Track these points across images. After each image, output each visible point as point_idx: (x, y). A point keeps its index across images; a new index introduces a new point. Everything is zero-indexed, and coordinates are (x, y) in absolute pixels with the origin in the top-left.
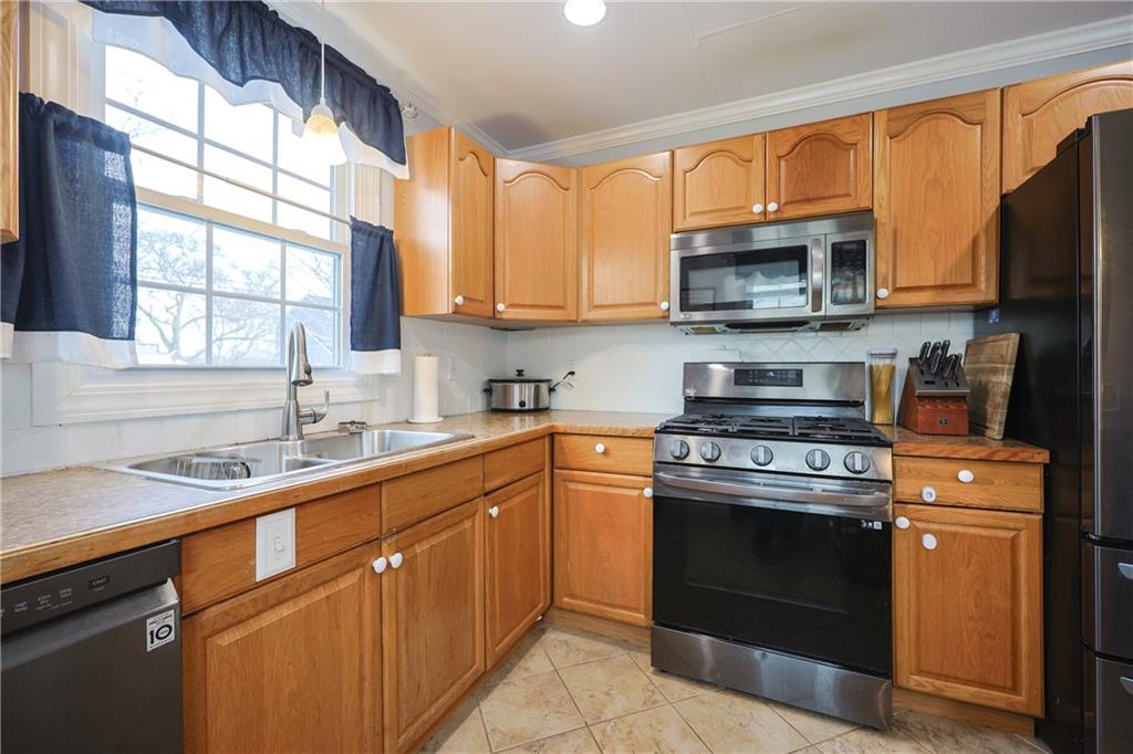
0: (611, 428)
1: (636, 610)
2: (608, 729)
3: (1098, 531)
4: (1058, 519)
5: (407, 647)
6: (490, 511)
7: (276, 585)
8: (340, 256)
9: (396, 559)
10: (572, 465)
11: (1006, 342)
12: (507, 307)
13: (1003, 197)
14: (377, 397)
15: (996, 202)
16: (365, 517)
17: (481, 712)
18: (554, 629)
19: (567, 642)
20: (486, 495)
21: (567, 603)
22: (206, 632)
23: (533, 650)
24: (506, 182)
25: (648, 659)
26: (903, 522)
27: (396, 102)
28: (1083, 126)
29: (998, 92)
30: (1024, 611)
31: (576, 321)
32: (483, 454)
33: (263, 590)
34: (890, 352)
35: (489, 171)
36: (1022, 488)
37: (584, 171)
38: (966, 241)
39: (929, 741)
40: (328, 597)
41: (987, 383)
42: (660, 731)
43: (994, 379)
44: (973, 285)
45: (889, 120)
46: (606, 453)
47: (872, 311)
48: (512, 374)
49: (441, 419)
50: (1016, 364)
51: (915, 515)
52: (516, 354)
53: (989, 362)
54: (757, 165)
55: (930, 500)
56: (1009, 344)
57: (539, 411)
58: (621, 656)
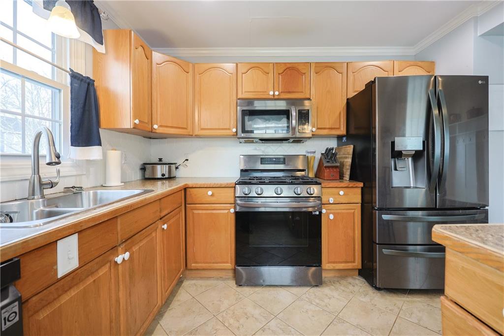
0: (215, 184)
1: (227, 262)
2: (224, 314)
3: (377, 206)
4: (365, 204)
5: (130, 301)
6: (163, 227)
7: (68, 278)
8: (60, 91)
9: (127, 255)
10: (196, 202)
11: (349, 148)
12: (159, 127)
13: (348, 99)
14: (85, 173)
15: (345, 101)
16: (110, 235)
17: (161, 325)
18: (187, 280)
19: (195, 284)
20: (161, 219)
21: (194, 266)
22: (30, 313)
23: (179, 291)
24: (157, 64)
25: (234, 282)
26: (324, 211)
27: (97, 9)
28: (373, 80)
29: (346, 64)
30: (356, 235)
31: (192, 135)
32: (160, 199)
33: (61, 283)
34: (314, 151)
35: (149, 57)
36: (356, 196)
37: (196, 65)
38: (338, 113)
39: (332, 285)
40: (94, 281)
41: (343, 162)
42: (245, 309)
43: (346, 160)
44: (339, 128)
45: (315, 67)
46: (212, 195)
47: (311, 136)
48: (157, 161)
49: (123, 184)
50: (353, 155)
51: (327, 208)
52: (155, 151)
53: (344, 154)
54: (271, 75)
55: (331, 202)
56: (350, 149)
57: (171, 178)
58: (221, 283)
